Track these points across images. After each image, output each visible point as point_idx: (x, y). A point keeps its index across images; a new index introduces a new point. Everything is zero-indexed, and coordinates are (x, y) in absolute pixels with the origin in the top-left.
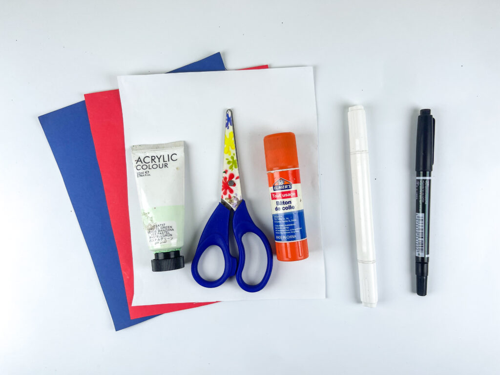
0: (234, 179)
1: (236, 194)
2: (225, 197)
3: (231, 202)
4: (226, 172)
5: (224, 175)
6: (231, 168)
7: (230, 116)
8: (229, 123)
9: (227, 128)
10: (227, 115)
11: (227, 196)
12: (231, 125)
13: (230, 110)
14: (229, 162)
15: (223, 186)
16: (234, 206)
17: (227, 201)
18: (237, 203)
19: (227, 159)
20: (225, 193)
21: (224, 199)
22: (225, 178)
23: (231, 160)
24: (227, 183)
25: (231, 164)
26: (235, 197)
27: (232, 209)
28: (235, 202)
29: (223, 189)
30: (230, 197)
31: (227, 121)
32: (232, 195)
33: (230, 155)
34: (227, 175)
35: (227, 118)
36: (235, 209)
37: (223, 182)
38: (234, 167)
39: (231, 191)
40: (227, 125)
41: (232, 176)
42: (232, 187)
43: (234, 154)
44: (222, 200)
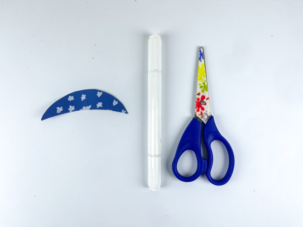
0: (205, 100)
1: (207, 111)
2: (198, 114)
3: (203, 117)
4: (199, 94)
5: (198, 97)
6: (203, 91)
7: (202, 52)
8: (202, 57)
9: (200, 61)
10: (200, 51)
11: (199, 113)
12: (203, 58)
13: (202, 47)
14: (201, 87)
15: (196, 105)
16: (205, 120)
17: (200, 117)
18: (207, 118)
19: (200, 85)
20: (198, 111)
21: (197, 115)
22: (198, 99)
23: (203, 85)
24: (200, 103)
25: (203, 88)
26: (205, 113)
27: (203, 122)
28: (206, 117)
29: (196, 108)
30: (202, 113)
31: (200, 56)
32: (203, 112)
33: (202, 81)
34: (200, 97)
35: (200, 53)
36: (205, 122)
37: (197, 102)
38: (205, 91)
39: (203, 109)
40: (200, 59)
41: (203, 97)
42: (203, 106)
43: (205, 81)
44: (195, 115)
